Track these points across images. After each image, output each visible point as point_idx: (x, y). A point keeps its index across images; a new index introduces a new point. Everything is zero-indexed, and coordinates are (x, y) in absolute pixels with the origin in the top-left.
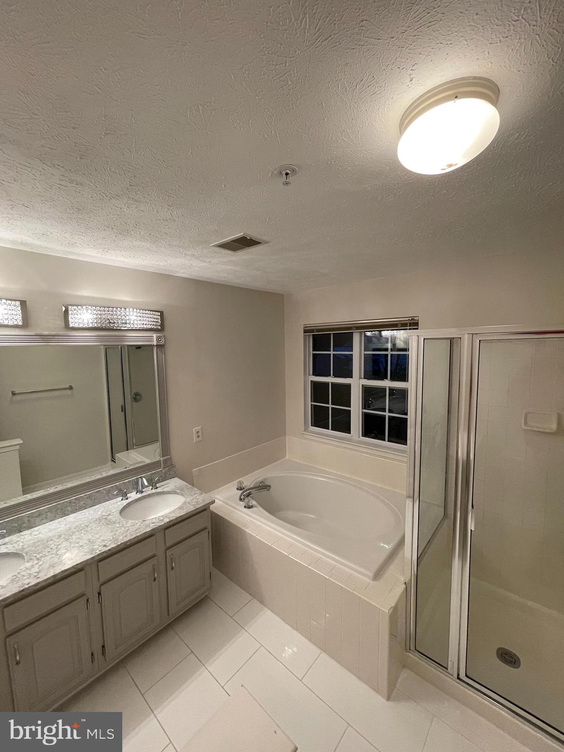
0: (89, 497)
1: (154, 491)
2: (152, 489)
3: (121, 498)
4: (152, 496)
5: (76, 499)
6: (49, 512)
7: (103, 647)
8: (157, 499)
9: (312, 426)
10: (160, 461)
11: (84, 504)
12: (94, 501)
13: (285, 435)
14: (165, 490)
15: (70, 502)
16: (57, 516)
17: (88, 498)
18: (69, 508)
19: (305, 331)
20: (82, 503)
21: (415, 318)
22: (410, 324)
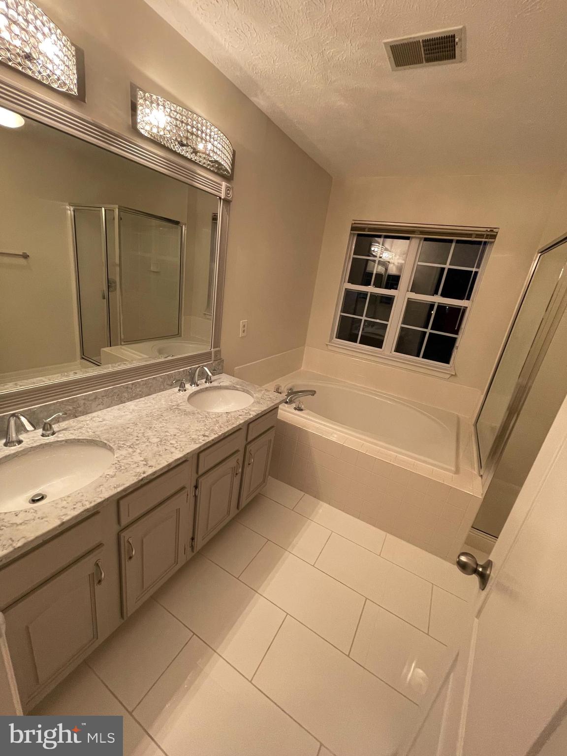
0: (146, 383)
1: (208, 385)
2: (206, 382)
3: (178, 388)
4: (209, 390)
5: (133, 384)
6: (106, 396)
7: (193, 539)
8: (214, 394)
9: (336, 338)
10: (210, 353)
11: (140, 391)
12: (150, 390)
13: (304, 344)
14: (221, 384)
15: (127, 388)
16: (113, 402)
17: (144, 385)
18: (126, 395)
19: (353, 229)
20: (138, 390)
21: (495, 230)
22: (487, 235)
